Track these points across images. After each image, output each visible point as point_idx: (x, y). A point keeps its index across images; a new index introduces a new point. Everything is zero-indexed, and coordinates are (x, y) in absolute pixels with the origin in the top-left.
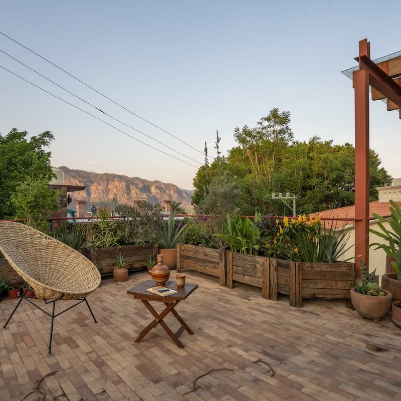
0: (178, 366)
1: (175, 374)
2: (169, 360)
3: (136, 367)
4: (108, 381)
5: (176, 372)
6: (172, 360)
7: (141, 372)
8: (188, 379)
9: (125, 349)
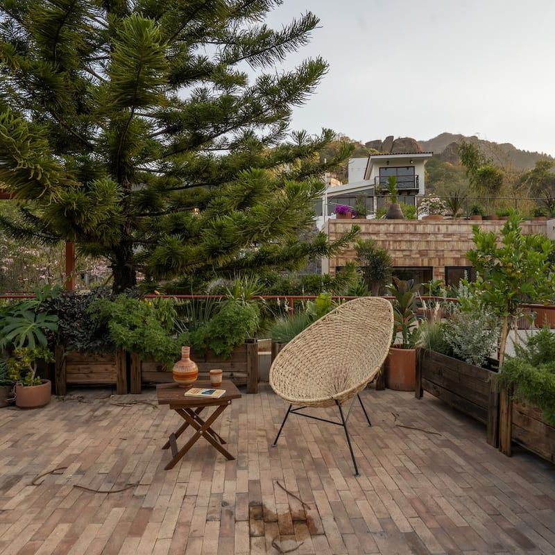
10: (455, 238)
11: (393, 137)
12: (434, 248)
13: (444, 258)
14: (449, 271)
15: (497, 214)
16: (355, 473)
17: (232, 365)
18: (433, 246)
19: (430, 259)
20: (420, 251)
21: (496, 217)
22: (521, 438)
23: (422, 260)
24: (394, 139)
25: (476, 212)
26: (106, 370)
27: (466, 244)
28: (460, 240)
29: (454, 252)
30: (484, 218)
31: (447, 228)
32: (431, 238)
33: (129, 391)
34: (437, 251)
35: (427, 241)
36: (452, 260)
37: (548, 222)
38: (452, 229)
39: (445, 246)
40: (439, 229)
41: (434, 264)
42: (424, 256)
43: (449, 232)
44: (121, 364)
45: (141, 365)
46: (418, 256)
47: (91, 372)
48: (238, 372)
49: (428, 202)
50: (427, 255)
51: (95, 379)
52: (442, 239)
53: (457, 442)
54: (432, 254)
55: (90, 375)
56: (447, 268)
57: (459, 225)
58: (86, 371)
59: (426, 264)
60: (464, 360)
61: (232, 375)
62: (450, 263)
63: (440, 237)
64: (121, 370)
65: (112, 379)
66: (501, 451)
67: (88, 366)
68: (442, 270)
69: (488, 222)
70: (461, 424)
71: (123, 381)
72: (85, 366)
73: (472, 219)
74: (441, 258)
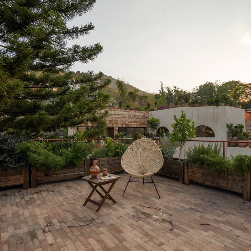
0: (97, 232)
1: (100, 227)
2: (102, 236)
3: (123, 232)
4: (137, 225)
5: (100, 229)
6: (100, 236)
7: (119, 229)
8: (94, 225)
9: (135, 247)
10: (121, 116)
11: (80, 72)
12: (114, 120)
13: (118, 124)
14: (119, 128)
15: (134, 108)
16: (159, 197)
17: (79, 169)
18: (114, 119)
19: (113, 124)
20: (109, 121)
21: (134, 109)
22: (193, 179)
23: (110, 125)
24: (81, 72)
25: (128, 107)
26: (17, 178)
27: (125, 119)
28: (123, 117)
29: (121, 122)
30: (131, 109)
31: (119, 112)
32: (113, 116)
33: (30, 187)
34: (115, 121)
35: (112, 117)
36: (120, 125)
37: (149, 112)
38: (121, 113)
39: (118, 119)
40: (116, 113)
41: (114, 126)
42: (111, 123)
43: (120, 114)
44: (26, 174)
45: (36, 173)
46: (109, 123)
47: (8, 180)
48: (81, 172)
49: (112, 102)
50: (112, 122)
51: (10, 183)
52: (117, 116)
53: (172, 184)
54: (114, 122)
55: (7, 182)
56: (118, 127)
57: (123, 111)
58: (5, 180)
59: (111, 126)
60: (168, 158)
61: (78, 173)
62: (120, 126)
63: (116, 116)
64: (26, 177)
65: (21, 182)
66: (185, 184)
67: (6, 177)
68: (117, 128)
69: (132, 111)
70: (167, 179)
71: (27, 182)
72: (4, 177)
73: (127, 110)
74: (117, 124)
